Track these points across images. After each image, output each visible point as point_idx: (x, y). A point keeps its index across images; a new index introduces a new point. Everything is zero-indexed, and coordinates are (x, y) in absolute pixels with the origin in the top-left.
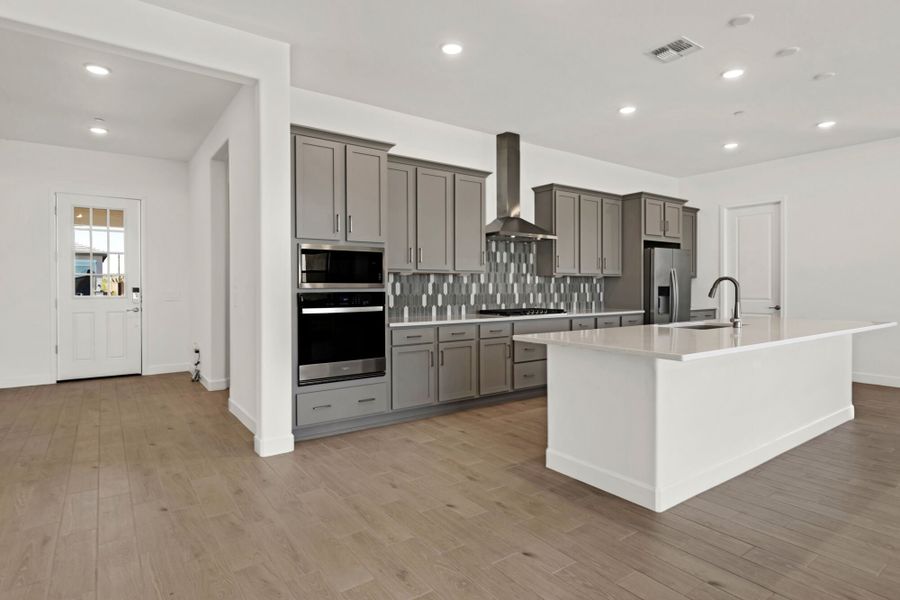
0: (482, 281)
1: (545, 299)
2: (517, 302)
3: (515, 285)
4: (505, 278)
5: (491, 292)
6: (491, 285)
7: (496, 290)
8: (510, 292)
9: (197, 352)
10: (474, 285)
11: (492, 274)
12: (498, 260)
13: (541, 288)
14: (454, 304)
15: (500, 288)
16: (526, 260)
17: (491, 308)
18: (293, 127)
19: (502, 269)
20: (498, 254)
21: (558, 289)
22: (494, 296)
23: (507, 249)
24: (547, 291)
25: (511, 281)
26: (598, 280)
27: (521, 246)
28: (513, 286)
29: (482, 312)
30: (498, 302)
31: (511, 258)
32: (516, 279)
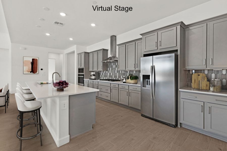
2: (118, 78)
3: (117, 73)
5: (112, 75)
6: (112, 73)
7: (113, 75)
8: (116, 75)
10: (108, 73)
11: (112, 71)
12: (113, 67)
15: (114, 74)
19: (114, 69)
20: (113, 66)
23: (115, 64)
24: (126, 75)
25: (116, 72)
28: (116, 73)
30: (113, 77)
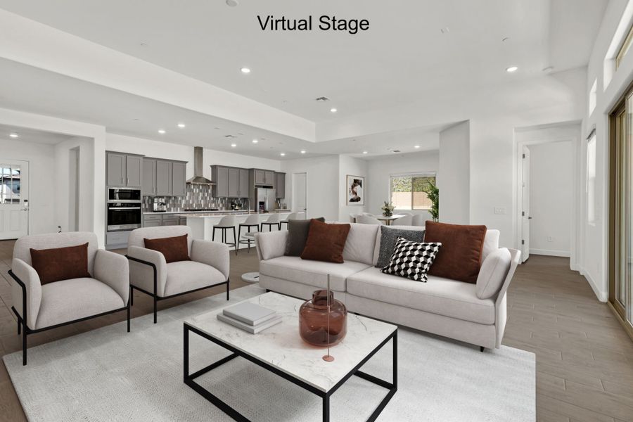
0: (187, 199)
1: (216, 206)
2: (203, 206)
4: (197, 198)
5: (191, 203)
6: (191, 201)
7: (193, 202)
8: (199, 203)
9: (60, 227)
10: (183, 201)
11: (192, 197)
12: (195, 192)
13: (213, 202)
14: (175, 207)
15: (195, 202)
16: (207, 191)
17: (191, 209)
18: (107, 152)
19: (196, 195)
20: (194, 189)
21: (222, 202)
22: (192, 205)
23: (199, 188)
24: (217, 203)
25: (200, 199)
26: (241, 199)
27: (204, 187)
28: (201, 201)
29: (186, 210)
30: (194, 206)
31: (200, 191)
32: (202, 198)
